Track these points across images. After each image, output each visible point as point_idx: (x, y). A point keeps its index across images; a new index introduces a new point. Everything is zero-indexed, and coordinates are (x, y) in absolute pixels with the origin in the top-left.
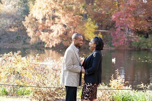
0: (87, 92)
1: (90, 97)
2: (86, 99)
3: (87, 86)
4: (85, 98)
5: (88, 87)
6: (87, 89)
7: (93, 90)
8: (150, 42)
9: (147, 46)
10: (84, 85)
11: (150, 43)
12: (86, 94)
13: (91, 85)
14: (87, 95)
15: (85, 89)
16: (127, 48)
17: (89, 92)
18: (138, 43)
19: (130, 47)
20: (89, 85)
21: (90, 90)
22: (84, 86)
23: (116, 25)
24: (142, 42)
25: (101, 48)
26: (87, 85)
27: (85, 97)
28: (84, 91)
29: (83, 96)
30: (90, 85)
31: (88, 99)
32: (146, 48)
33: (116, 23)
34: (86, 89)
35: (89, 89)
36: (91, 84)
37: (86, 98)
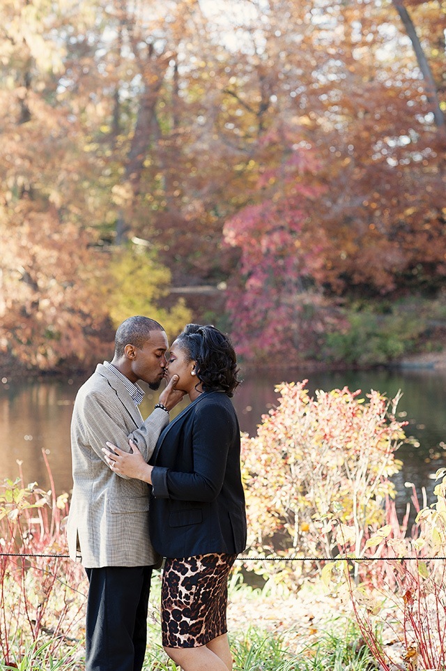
0: (186, 609)
1: (203, 631)
2: (189, 645)
3: (182, 578)
4: (179, 640)
5: (188, 583)
6: (184, 591)
7: (214, 592)
8: (400, 333)
9: (385, 351)
10: (167, 574)
11: (396, 336)
12: (184, 619)
13: (201, 568)
14: (188, 620)
15: (175, 592)
16: (302, 365)
17: (196, 606)
18: (345, 341)
19: (312, 358)
20: (190, 574)
21: (197, 594)
22: (167, 579)
23: (245, 262)
24: (363, 336)
25: (223, 373)
26: (179, 574)
27: (178, 635)
28: (170, 607)
29: (168, 633)
30: (194, 568)
31: (196, 644)
32: (382, 358)
33: (245, 255)
34: (181, 593)
35: (193, 590)
36: (199, 564)
37: (183, 638)
